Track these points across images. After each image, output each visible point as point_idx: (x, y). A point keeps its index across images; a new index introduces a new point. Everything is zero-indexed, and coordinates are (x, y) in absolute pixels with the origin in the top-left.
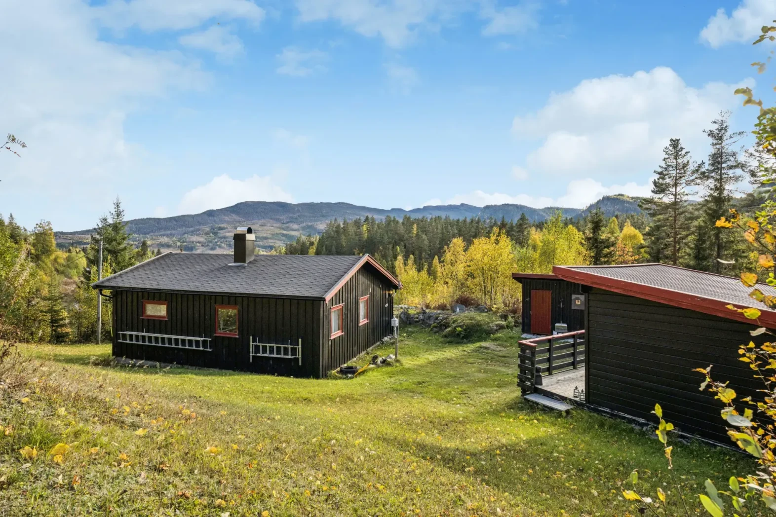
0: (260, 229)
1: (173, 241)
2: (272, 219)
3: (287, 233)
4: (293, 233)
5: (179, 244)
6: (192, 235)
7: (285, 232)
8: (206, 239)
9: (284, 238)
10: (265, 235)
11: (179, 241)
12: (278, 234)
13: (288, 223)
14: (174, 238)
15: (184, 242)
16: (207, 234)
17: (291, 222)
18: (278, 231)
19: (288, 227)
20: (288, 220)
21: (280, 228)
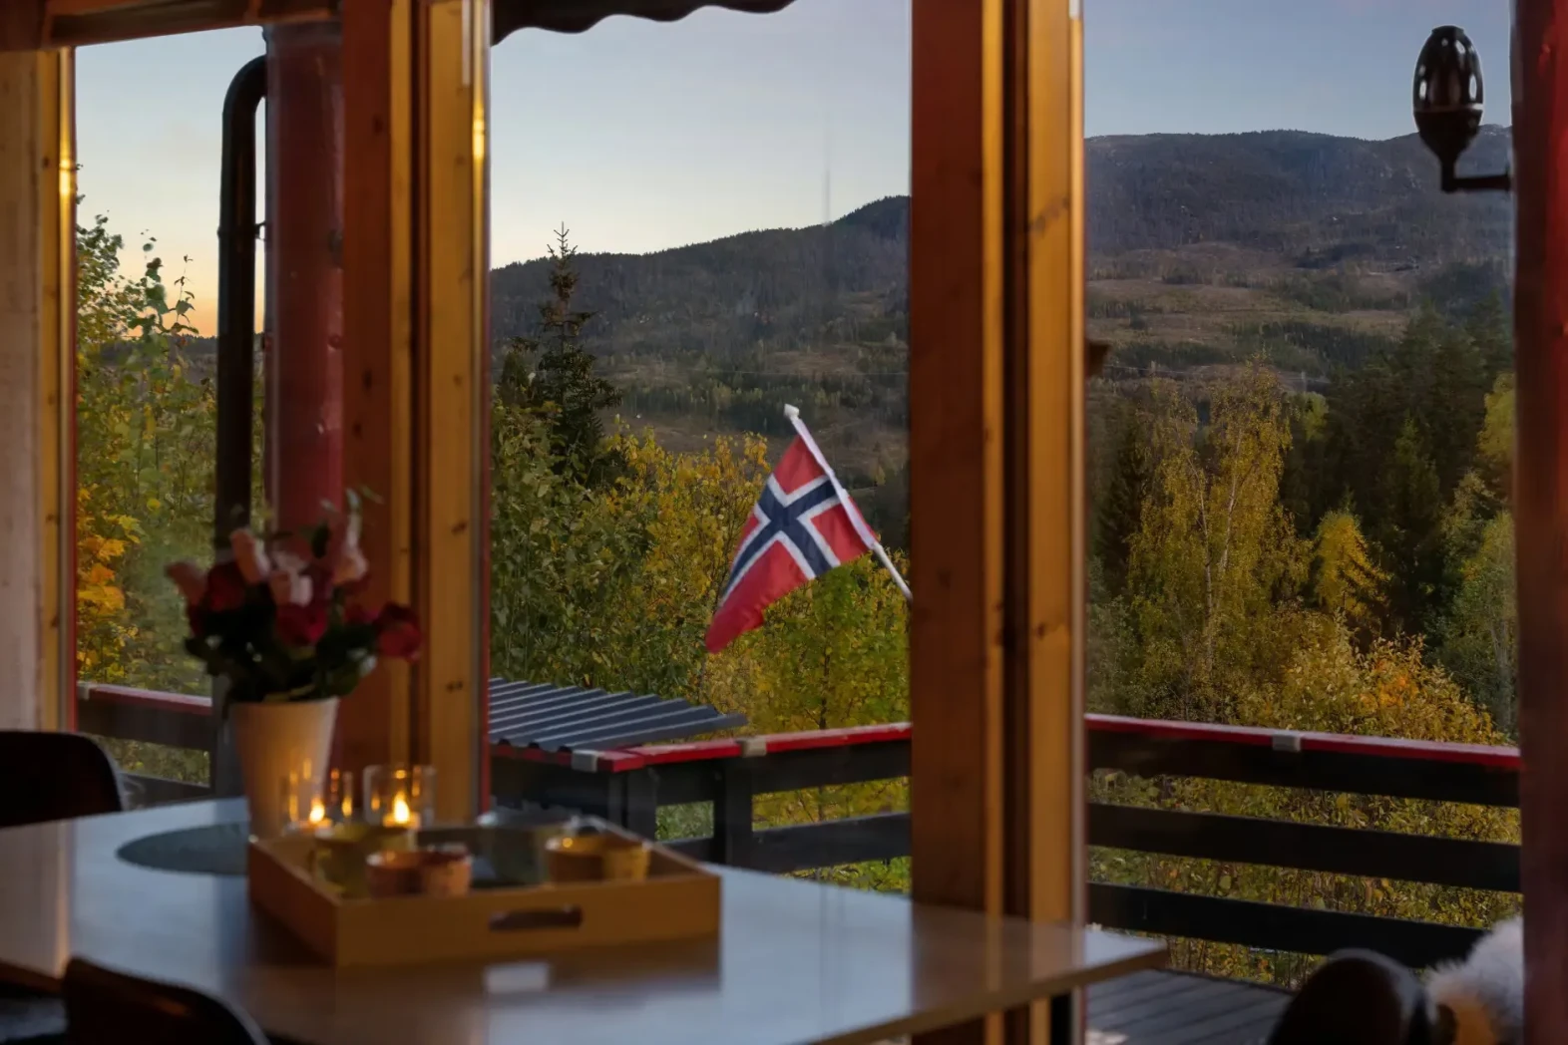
0: (1166, 303)
1: (694, 382)
2: (1234, 236)
3: (1337, 320)
4: (1362, 322)
5: (723, 394)
6: (792, 346)
7: (1315, 318)
8: (863, 366)
9: (1302, 354)
10: (1193, 338)
11: (725, 379)
12: (1270, 331)
13: (1336, 255)
14: (701, 365)
15: (750, 384)
16: (865, 335)
17: (1356, 250)
18: (1274, 312)
19: (1335, 284)
20: (1336, 242)
21: (1287, 292)
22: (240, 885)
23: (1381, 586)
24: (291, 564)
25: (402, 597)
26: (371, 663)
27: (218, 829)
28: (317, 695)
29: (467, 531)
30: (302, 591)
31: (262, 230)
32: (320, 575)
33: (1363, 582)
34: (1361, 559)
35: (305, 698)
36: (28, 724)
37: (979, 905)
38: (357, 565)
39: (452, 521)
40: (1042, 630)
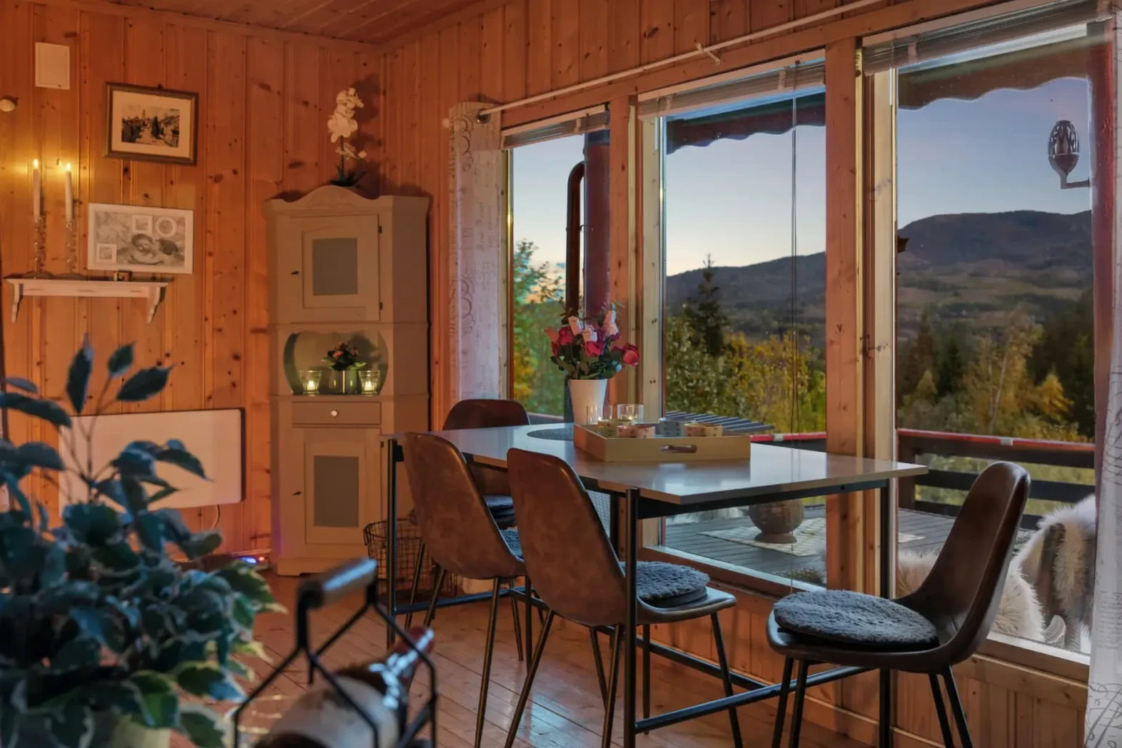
0: (971, 284)
1: (763, 320)
2: (1001, 258)
3: (1047, 291)
4: (1062, 293)
5: (775, 324)
7: (1040, 292)
9: (1033, 307)
10: (982, 301)
11: (775, 318)
12: (1018, 297)
13: (1048, 265)
17: (1058, 262)
19: (1049, 277)
20: (1048, 258)
21: (1026, 280)
22: (572, 443)
23: (1069, 407)
24: (590, 328)
25: (633, 342)
26: (619, 367)
27: (564, 429)
28: (600, 377)
29: (657, 323)
30: (594, 337)
31: (583, 228)
32: (601, 333)
33: (1059, 405)
34: (1061, 397)
35: (593, 378)
36: (496, 398)
37: (854, 454)
38: (613, 329)
39: (652, 318)
40: (879, 348)
